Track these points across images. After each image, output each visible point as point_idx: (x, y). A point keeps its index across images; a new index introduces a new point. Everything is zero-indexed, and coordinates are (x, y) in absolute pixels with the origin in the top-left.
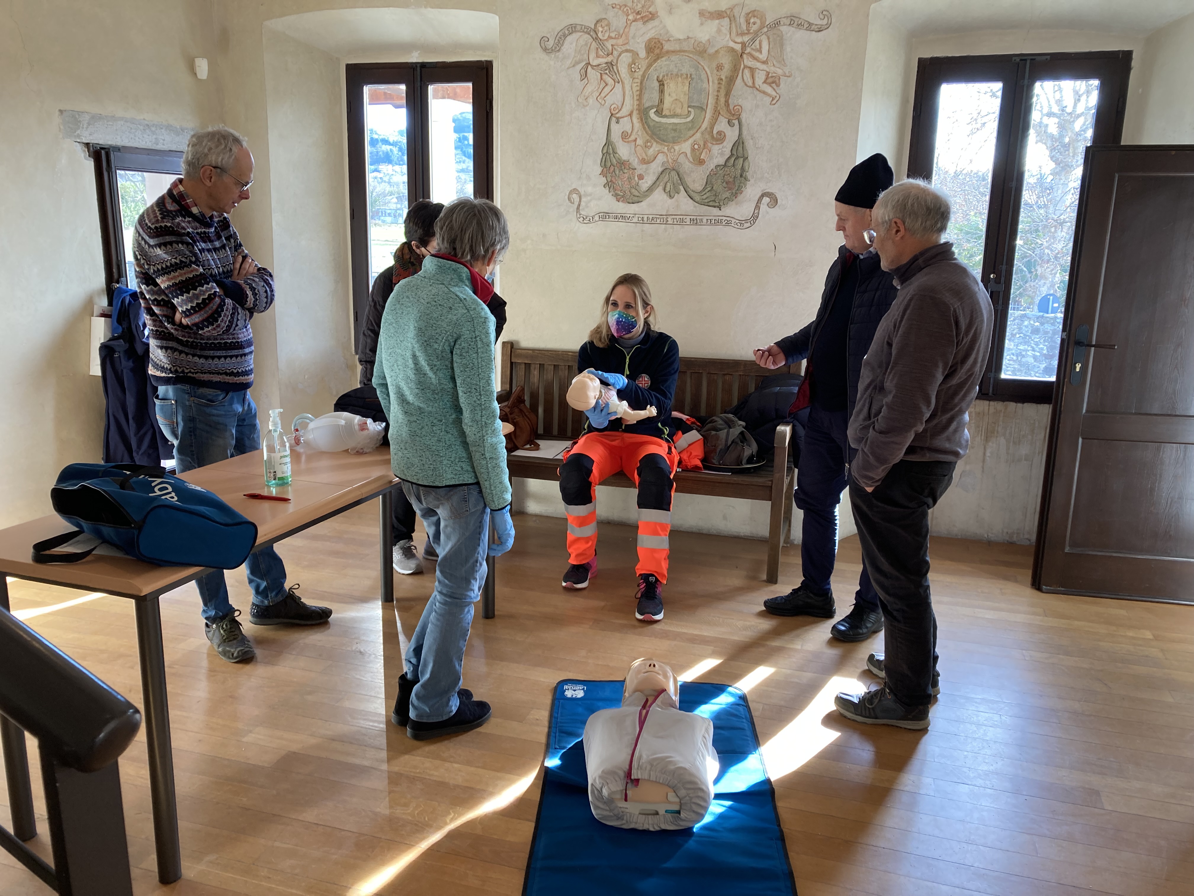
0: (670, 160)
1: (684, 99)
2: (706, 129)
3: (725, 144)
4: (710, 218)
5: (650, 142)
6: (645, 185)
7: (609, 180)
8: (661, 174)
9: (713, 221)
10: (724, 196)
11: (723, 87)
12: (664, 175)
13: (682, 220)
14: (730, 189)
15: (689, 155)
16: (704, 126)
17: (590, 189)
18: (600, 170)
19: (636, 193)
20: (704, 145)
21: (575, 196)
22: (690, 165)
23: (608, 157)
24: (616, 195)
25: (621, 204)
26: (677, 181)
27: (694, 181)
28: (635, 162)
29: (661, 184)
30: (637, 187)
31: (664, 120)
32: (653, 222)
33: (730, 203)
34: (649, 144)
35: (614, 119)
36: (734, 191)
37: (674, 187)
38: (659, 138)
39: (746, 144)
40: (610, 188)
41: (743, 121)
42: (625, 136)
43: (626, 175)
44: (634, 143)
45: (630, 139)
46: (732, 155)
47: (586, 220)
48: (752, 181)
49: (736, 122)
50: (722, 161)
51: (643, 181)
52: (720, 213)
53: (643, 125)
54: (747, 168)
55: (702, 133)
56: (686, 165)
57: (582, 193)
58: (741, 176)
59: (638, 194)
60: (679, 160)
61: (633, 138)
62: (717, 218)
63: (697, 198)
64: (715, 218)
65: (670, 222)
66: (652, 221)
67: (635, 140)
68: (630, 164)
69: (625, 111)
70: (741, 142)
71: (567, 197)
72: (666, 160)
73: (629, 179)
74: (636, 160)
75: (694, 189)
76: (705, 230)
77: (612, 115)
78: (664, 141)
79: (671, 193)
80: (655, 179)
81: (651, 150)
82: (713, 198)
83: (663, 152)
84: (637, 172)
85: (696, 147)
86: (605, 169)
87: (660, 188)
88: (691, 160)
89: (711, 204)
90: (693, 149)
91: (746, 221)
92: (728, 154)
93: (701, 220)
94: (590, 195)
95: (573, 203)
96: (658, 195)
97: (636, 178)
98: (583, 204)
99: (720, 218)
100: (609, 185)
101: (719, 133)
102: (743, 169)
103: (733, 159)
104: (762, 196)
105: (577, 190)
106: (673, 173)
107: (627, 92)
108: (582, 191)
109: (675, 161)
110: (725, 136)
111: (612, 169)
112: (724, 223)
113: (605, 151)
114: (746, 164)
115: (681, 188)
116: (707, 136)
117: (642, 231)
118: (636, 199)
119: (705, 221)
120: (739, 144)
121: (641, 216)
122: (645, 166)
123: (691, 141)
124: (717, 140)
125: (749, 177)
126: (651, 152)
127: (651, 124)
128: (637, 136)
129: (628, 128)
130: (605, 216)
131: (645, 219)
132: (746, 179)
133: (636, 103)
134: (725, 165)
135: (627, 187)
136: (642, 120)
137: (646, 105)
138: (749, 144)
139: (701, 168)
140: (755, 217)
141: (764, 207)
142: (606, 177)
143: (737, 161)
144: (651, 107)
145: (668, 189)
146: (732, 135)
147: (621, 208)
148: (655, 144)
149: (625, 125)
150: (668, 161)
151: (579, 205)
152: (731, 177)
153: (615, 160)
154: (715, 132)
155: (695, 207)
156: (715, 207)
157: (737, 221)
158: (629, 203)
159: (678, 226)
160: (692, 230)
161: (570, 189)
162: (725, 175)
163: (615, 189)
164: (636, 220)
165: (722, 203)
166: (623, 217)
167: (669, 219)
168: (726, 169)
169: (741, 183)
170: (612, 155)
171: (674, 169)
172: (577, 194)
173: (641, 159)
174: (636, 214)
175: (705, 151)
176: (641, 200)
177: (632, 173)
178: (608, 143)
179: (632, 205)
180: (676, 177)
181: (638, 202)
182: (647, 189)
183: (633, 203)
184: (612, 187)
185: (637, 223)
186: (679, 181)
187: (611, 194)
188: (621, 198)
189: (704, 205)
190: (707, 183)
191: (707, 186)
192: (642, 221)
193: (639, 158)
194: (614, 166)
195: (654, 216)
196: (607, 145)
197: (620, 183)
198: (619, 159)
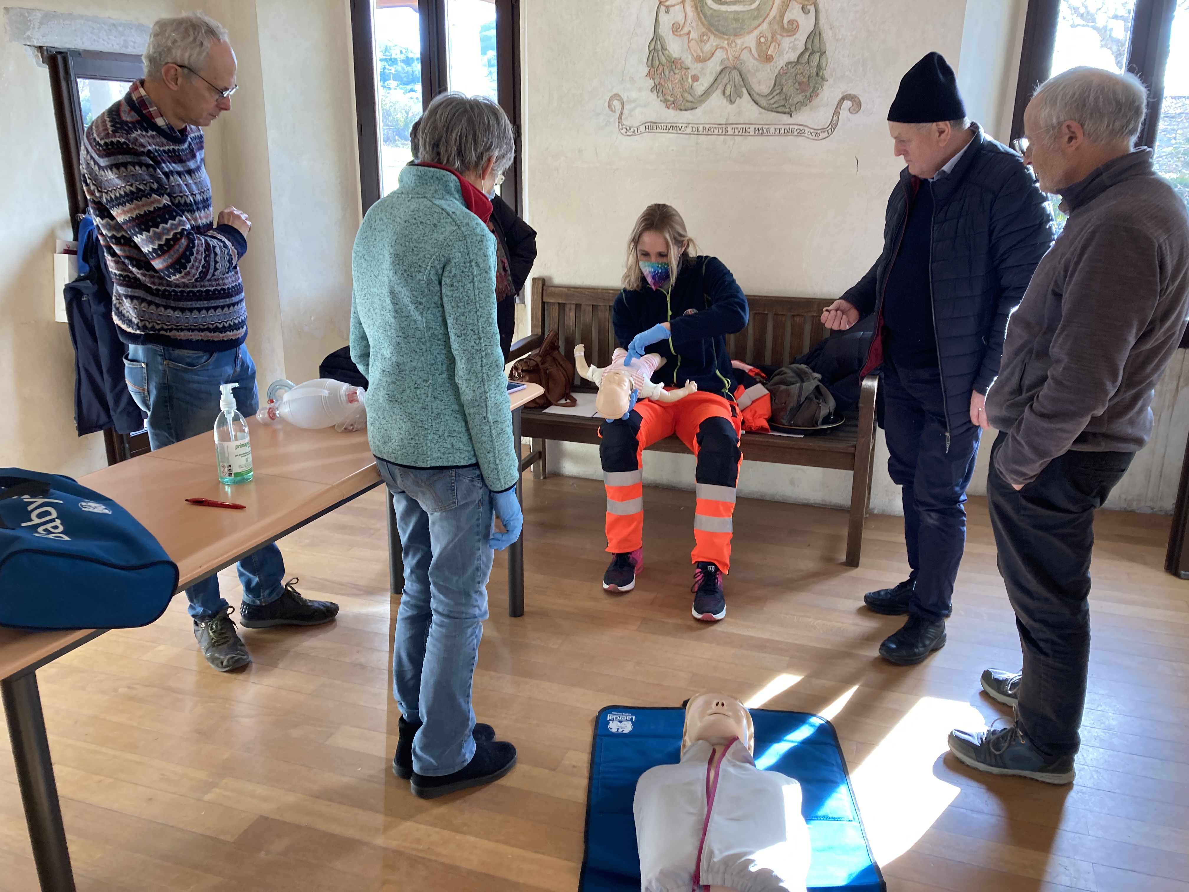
0: (731, 57)
2: (775, 17)
3: (797, 36)
4: (779, 127)
5: (707, 35)
6: (700, 88)
7: (657, 83)
8: (720, 73)
9: (782, 131)
10: (796, 100)
12: (723, 75)
13: (745, 130)
14: (803, 91)
15: (754, 50)
16: (774, 12)
17: (634, 95)
18: (646, 70)
19: (689, 98)
20: (772, 38)
21: (616, 103)
22: (755, 62)
23: (656, 55)
24: (665, 101)
25: (671, 112)
26: (739, 82)
27: (759, 82)
28: (688, 60)
29: (720, 86)
30: (690, 90)
31: (723, 8)
32: (710, 133)
33: (804, 108)
34: (705, 37)
35: (663, 8)
36: (808, 94)
37: (736, 90)
38: (718, 30)
39: (824, 35)
40: (658, 93)
41: (821, 6)
42: (676, 29)
43: (678, 77)
44: (686, 38)
45: (682, 32)
46: (806, 49)
47: (630, 131)
48: (831, 81)
49: (812, 8)
50: (793, 57)
51: (698, 83)
52: (790, 120)
53: (698, 14)
54: (824, 65)
55: (770, 23)
56: (750, 62)
57: (625, 99)
58: (817, 75)
59: (692, 100)
60: (741, 57)
61: (686, 30)
62: (787, 127)
63: (763, 102)
64: (783, 127)
65: (730, 132)
66: (708, 131)
67: (689, 33)
68: (682, 62)
70: (817, 33)
71: (606, 104)
72: (725, 57)
73: (682, 81)
74: (690, 58)
75: (759, 92)
76: (773, 142)
77: (660, 3)
78: (724, 33)
79: (732, 98)
80: (712, 79)
81: (708, 45)
82: (783, 103)
83: (722, 48)
84: (691, 73)
85: (762, 40)
86: (652, 70)
87: (719, 92)
88: (756, 56)
89: (780, 109)
90: (759, 43)
91: (823, 130)
92: (801, 47)
93: (768, 130)
94: (635, 101)
96: (716, 100)
97: (690, 80)
98: (625, 112)
99: (791, 127)
100: (658, 89)
101: (791, 22)
102: (819, 67)
103: (807, 54)
104: (843, 99)
105: (619, 96)
106: (735, 73)
108: (625, 97)
109: (737, 58)
110: (798, 26)
111: (661, 69)
112: (796, 133)
113: (652, 47)
114: (823, 60)
115: (744, 90)
116: (776, 27)
117: (697, 143)
118: (689, 105)
119: (772, 130)
120: (815, 35)
121: (696, 126)
122: (699, 65)
123: (756, 33)
124: (788, 31)
125: (826, 76)
126: (708, 47)
127: (709, 13)
128: (690, 29)
129: (680, 19)
130: (652, 126)
131: (701, 129)
132: (823, 79)
134: (798, 62)
135: (678, 91)
136: (696, 8)
138: (828, 35)
139: (768, 67)
140: (833, 125)
141: (844, 113)
142: (654, 79)
143: (812, 57)
145: (728, 92)
146: (806, 24)
147: (671, 116)
148: (712, 37)
149: (677, 14)
150: (728, 59)
151: (621, 114)
152: (805, 77)
153: (664, 59)
154: (785, 21)
155: (760, 113)
156: (784, 113)
157: (812, 131)
158: (681, 110)
159: (740, 138)
160: (757, 142)
161: (611, 95)
162: (797, 74)
163: (664, 94)
164: (689, 130)
165: (793, 109)
166: (674, 128)
167: (729, 129)
168: (799, 67)
169: (816, 83)
170: (660, 52)
171: (735, 68)
172: (618, 100)
173: (695, 56)
174: (689, 124)
175: (773, 45)
176: (695, 106)
177: (685, 74)
178: (656, 37)
179: (684, 112)
180: (737, 78)
181: (692, 109)
182: (703, 93)
183: (686, 110)
184: (661, 91)
185: (690, 134)
186: (742, 82)
187: (659, 99)
188: (671, 104)
189: (772, 111)
190: (775, 84)
191: (776, 88)
192: (696, 132)
193: (693, 55)
194: (662, 65)
195: (711, 126)
196: (654, 40)
197: (670, 86)
198: (669, 57)
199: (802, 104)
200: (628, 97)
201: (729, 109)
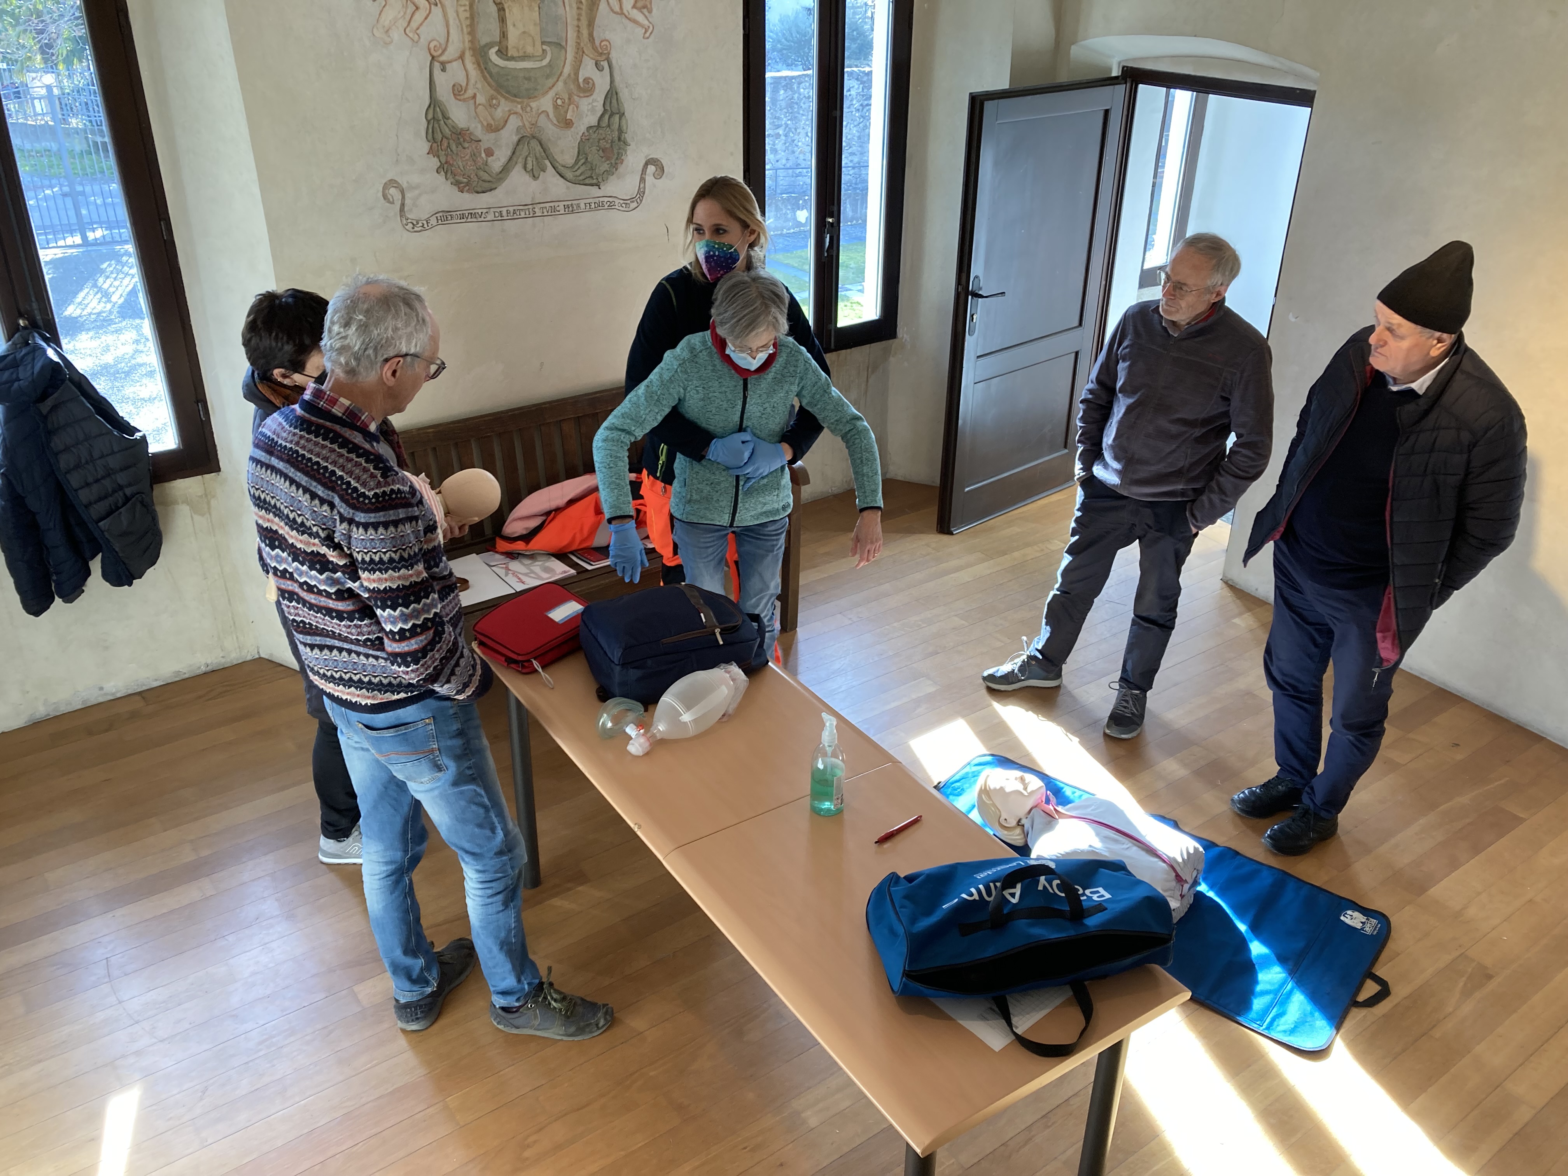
0: (527, 125)
1: (534, 30)
2: (569, 75)
3: (594, 96)
4: (589, 201)
5: (496, 99)
6: (497, 163)
7: (443, 161)
8: (517, 145)
9: (593, 206)
10: (602, 169)
11: (583, 13)
12: (520, 147)
13: (554, 209)
14: (608, 159)
15: (551, 115)
16: (567, 70)
17: (415, 179)
18: (425, 146)
19: (486, 177)
20: (569, 99)
21: (392, 191)
22: (553, 128)
23: (436, 125)
24: (457, 183)
25: (466, 195)
26: (540, 153)
27: (562, 152)
28: (478, 131)
29: (520, 160)
30: (485, 167)
31: (511, 65)
32: (515, 217)
33: (611, 178)
34: (494, 101)
35: (437, 65)
36: (613, 161)
37: (538, 163)
38: (508, 92)
39: (620, 94)
41: (614, 62)
42: (458, 91)
44: (472, 102)
45: (466, 96)
46: (605, 111)
47: (417, 226)
48: (633, 145)
49: (605, 64)
50: (593, 120)
51: (494, 158)
52: (600, 193)
54: (625, 128)
55: (565, 83)
56: (549, 129)
57: (405, 185)
58: (619, 139)
59: (489, 178)
60: (539, 124)
61: (470, 93)
62: (597, 200)
63: (569, 175)
64: (594, 201)
65: (538, 212)
66: (514, 215)
67: (474, 97)
68: (471, 133)
69: (452, 52)
70: (614, 93)
71: (380, 194)
72: (521, 124)
73: (474, 156)
74: (479, 126)
75: (564, 163)
76: (584, 219)
77: (433, 57)
78: (515, 96)
79: (535, 173)
80: (509, 153)
81: (499, 110)
82: (588, 174)
83: (516, 113)
84: (484, 145)
85: (559, 102)
86: (435, 145)
87: (518, 168)
88: (555, 122)
89: (587, 181)
90: (556, 107)
91: (632, 199)
92: (600, 110)
93: (578, 206)
94: (418, 186)
95: (393, 203)
96: (518, 177)
97: (483, 155)
98: (408, 202)
99: (601, 199)
100: (445, 168)
101: (587, 80)
102: (620, 131)
103: (607, 117)
104: (646, 164)
105: (396, 182)
106: (534, 144)
107: (451, 22)
108: (403, 181)
109: (534, 125)
110: (594, 84)
111: (445, 143)
112: (606, 207)
113: (430, 116)
114: (623, 122)
115: (547, 162)
116: (572, 86)
117: (502, 231)
118: (487, 185)
119: (583, 206)
120: (612, 95)
121: (498, 210)
122: (493, 135)
123: (551, 94)
124: (584, 91)
125: (629, 140)
126: (499, 113)
127: (494, 70)
128: (475, 91)
129: (461, 79)
130: (445, 217)
131: (504, 213)
132: (626, 143)
133: (467, 38)
134: (599, 126)
135: (471, 169)
136: (479, 65)
137: (483, 42)
138: (624, 94)
139: (569, 133)
140: (641, 193)
141: (649, 179)
142: (438, 157)
143: (612, 119)
144: (490, 45)
145: (529, 167)
146: (602, 83)
147: (467, 201)
148: (503, 101)
149: (456, 73)
150: (524, 125)
151: (403, 205)
152: (607, 142)
153: (447, 130)
154: (581, 80)
155: (568, 188)
156: (592, 185)
157: (622, 202)
158: (478, 192)
159: (549, 219)
160: (568, 221)
161: (384, 181)
162: (600, 139)
163: (454, 175)
164: (490, 217)
165: (600, 180)
166: (472, 216)
167: (537, 210)
168: (601, 132)
169: (620, 149)
170: (442, 122)
171: (534, 137)
172: (396, 187)
173: (485, 124)
174: (490, 208)
175: (571, 107)
176: (494, 186)
177: (476, 147)
178: (434, 103)
179: (482, 195)
180: (538, 148)
181: (491, 190)
182: (501, 169)
183: (484, 192)
184: (449, 171)
185: (493, 220)
186: (543, 154)
187: (449, 182)
188: (465, 187)
189: (579, 184)
190: (579, 153)
191: (580, 157)
192: (500, 217)
193: (482, 124)
194: (447, 138)
195: (515, 208)
196: (432, 106)
197: (460, 164)
198: (453, 127)
199: (608, 173)
200: (408, 183)
201: (534, 185)
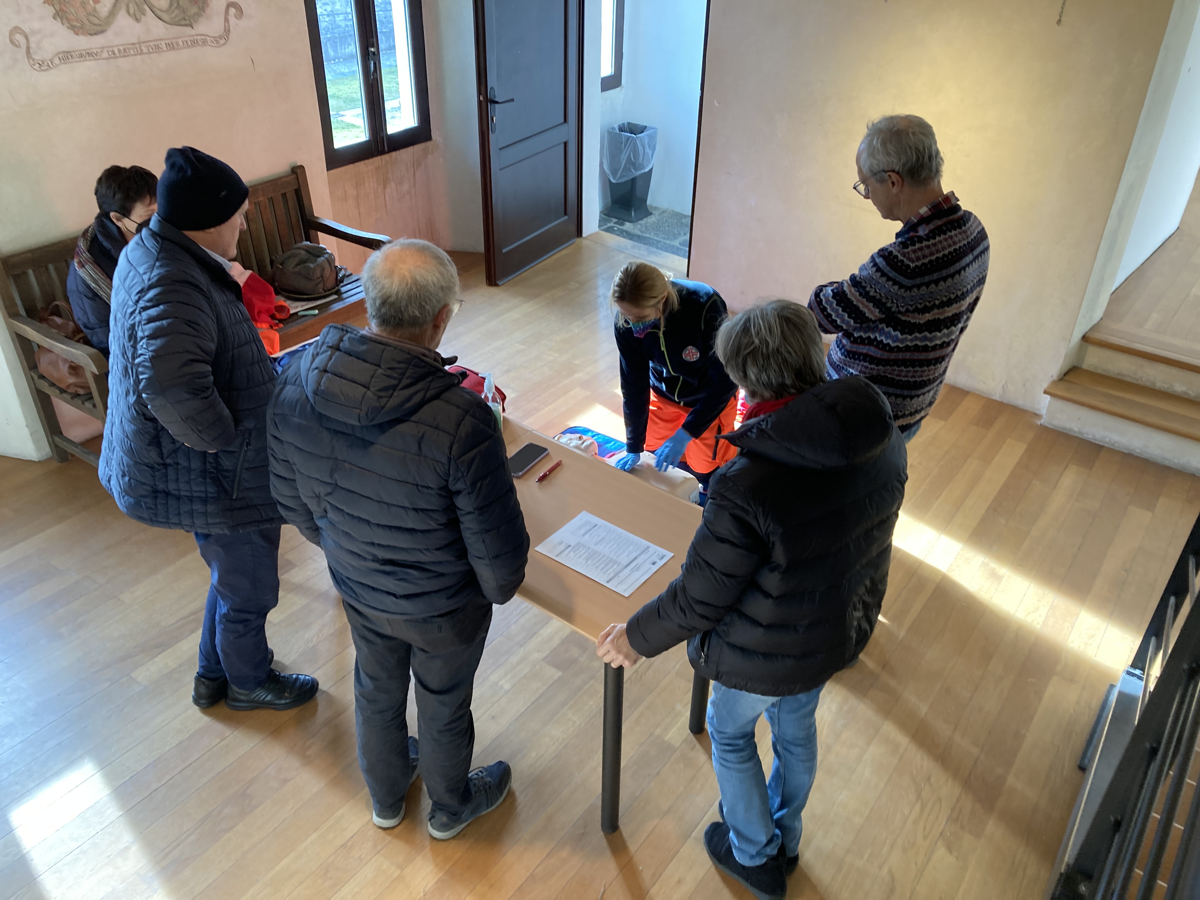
4: (185, 39)
6: (104, 9)
7: (58, 9)
9: (189, 43)
10: (192, 12)
13: (158, 47)
17: (35, 25)
19: (96, 21)
21: (19, 37)
24: (72, 28)
25: (82, 38)
29: (123, 5)
30: (94, 13)
32: (126, 54)
33: (200, 19)
37: (138, 8)
40: (61, 19)
47: (43, 66)
51: (101, 4)
52: (193, 32)
57: (27, 31)
59: (99, 22)
62: (192, 38)
63: (166, 17)
64: (190, 39)
65: (145, 50)
66: (124, 53)
71: (8, 40)
75: (160, 7)
76: (185, 54)
79: (137, 16)
82: (182, 16)
87: (123, 12)
89: (182, 22)
91: (220, 37)
93: (177, 44)
94: (39, 31)
95: (19, 47)
96: (123, 20)
98: (33, 45)
99: (195, 38)
100: (60, 15)
104: (228, 7)
105: (19, 28)
108: (26, 28)
112: (200, 43)
115: (146, 7)
117: (117, 67)
118: (98, 28)
119: (181, 43)
121: (110, 49)
130: (66, 56)
131: (116, 52)
135: (82, 14)
140: (227, 32)
141: (232, 20)
142: (53, 6)
145: (132, 11)
147: (83, 42)
151: (28, 48)
155: (167, 28)
156: (186, 25)
158: (91, 35)
159: (155, 55)
160: (170, 56)
161: (9, 29)
163: (69, 20)
164: (105, 55)
165: (192, 20)
166: (90, 55)
167: (143, 48)
172: (20, 33)
174: (103, 48)
176: (104, 29)
179: (95, 37)
181: (102, 32)
182: (107, 14)
183: (96, 34)
184: (64, 17)
185: (107, 58)
187: (65, 27)
188: (79, 30)
189: (176, 25)
192: (113, 56)
195: (125, 47)
197: (73, 11)
199: (198, 15)
200: (30, 28)
201: (138, 28)
